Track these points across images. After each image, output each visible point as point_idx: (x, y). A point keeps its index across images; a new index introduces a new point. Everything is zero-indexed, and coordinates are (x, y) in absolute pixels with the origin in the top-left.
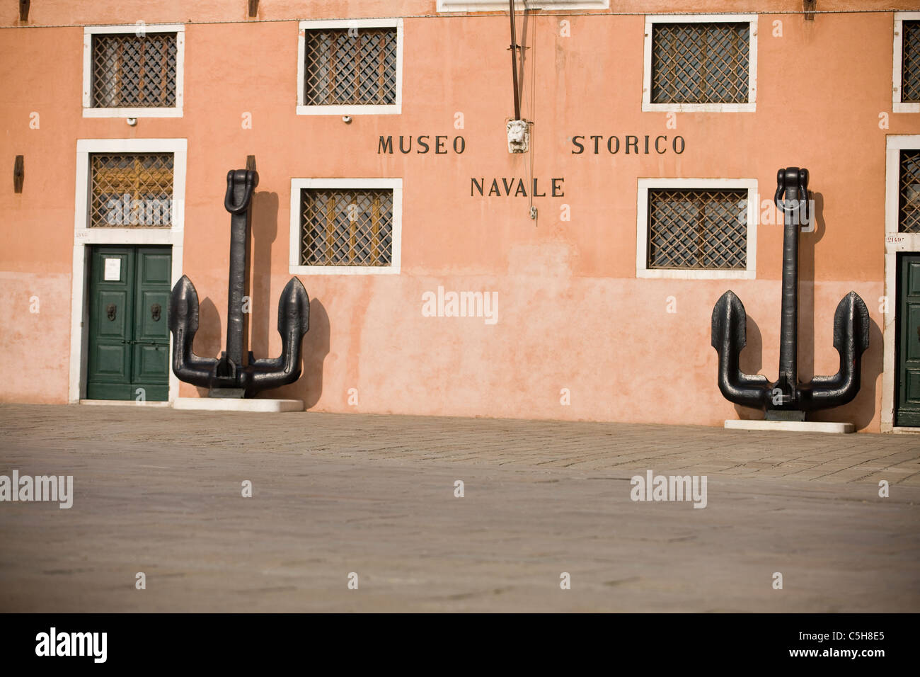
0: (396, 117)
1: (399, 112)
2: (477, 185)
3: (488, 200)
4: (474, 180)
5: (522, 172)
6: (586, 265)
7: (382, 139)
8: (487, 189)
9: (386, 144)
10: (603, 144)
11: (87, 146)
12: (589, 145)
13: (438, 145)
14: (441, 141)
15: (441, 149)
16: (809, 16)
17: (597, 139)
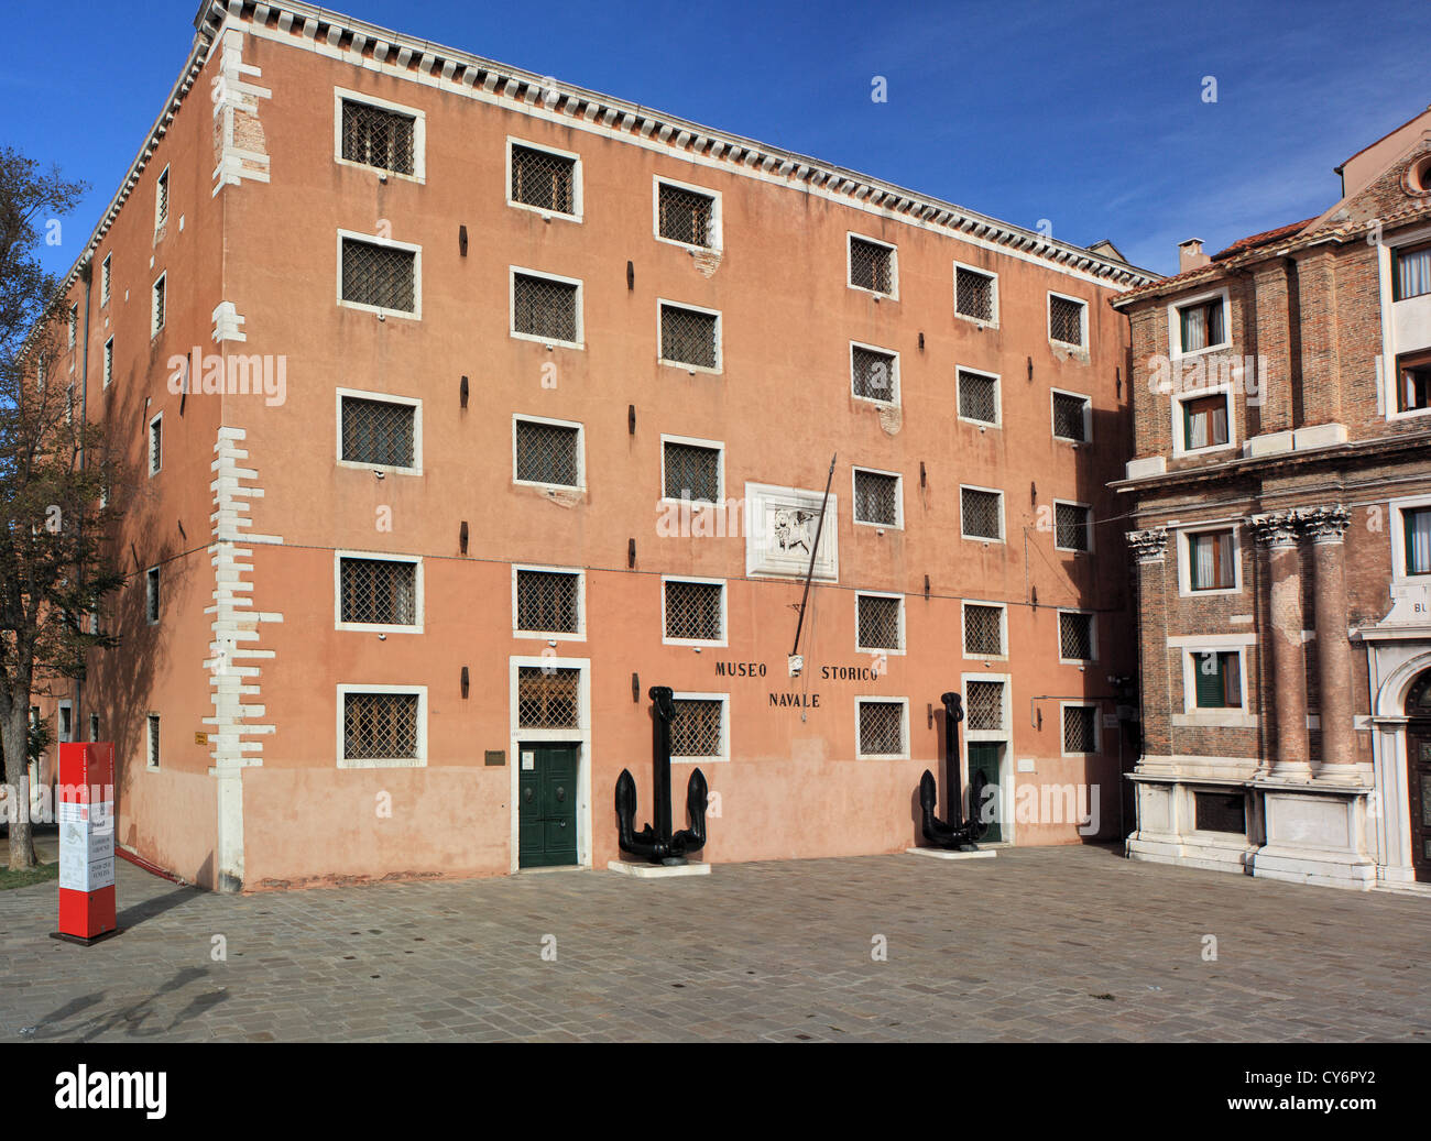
0: (722, 649)
1: (727, 645)
2: (773, 698)
3: (779, 709)
4: (772, 695)
5: (797, 690)
6: (833, 753)
7: (718, 664)
8: (779, 702)
9: (720, 669)
10: (838, 672)
11: (518, 661)
12: (831, 672)
13: (750, 670)
14: (752, 667)
15: (753, 673)
16: (927, 598)
17: (835, 668)
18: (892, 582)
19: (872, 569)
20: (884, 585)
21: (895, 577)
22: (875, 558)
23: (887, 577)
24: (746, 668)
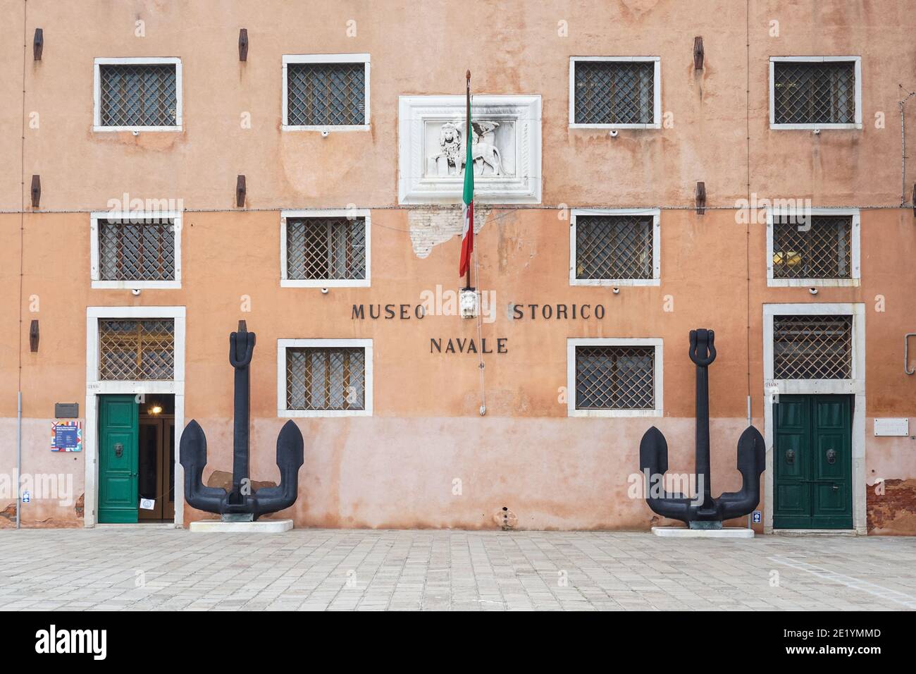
0: (366, 289)
1: (369, 285)
2: (436, 345)
3: (444, 357)
4: (432, 340)
5: (473, 334)
7: (355, 307)
8: (443, 349)
9: (358, 312)
10: (539, 311)
11: (96, 312)
12: (527, 312)
13: (402, 312)
14: (405, 309)
15: (405, 315)
16: (701, 212)
17: (533, 307)
18: (636, 196)
19: (600, 181)
20: (621, 201)
21: (639, 189)
22: (605, 168)
23: (631, 190)
24: (397, 311)
